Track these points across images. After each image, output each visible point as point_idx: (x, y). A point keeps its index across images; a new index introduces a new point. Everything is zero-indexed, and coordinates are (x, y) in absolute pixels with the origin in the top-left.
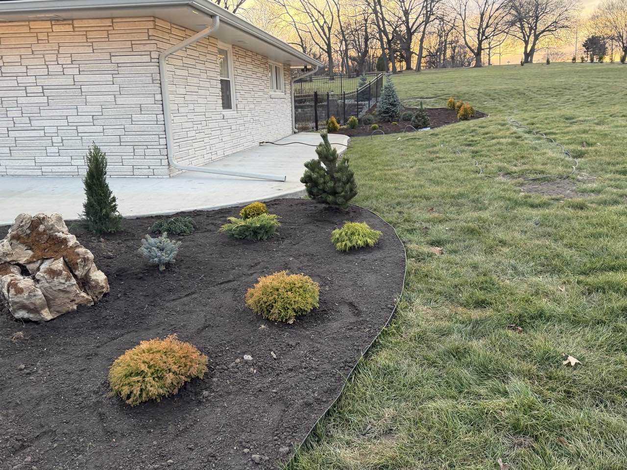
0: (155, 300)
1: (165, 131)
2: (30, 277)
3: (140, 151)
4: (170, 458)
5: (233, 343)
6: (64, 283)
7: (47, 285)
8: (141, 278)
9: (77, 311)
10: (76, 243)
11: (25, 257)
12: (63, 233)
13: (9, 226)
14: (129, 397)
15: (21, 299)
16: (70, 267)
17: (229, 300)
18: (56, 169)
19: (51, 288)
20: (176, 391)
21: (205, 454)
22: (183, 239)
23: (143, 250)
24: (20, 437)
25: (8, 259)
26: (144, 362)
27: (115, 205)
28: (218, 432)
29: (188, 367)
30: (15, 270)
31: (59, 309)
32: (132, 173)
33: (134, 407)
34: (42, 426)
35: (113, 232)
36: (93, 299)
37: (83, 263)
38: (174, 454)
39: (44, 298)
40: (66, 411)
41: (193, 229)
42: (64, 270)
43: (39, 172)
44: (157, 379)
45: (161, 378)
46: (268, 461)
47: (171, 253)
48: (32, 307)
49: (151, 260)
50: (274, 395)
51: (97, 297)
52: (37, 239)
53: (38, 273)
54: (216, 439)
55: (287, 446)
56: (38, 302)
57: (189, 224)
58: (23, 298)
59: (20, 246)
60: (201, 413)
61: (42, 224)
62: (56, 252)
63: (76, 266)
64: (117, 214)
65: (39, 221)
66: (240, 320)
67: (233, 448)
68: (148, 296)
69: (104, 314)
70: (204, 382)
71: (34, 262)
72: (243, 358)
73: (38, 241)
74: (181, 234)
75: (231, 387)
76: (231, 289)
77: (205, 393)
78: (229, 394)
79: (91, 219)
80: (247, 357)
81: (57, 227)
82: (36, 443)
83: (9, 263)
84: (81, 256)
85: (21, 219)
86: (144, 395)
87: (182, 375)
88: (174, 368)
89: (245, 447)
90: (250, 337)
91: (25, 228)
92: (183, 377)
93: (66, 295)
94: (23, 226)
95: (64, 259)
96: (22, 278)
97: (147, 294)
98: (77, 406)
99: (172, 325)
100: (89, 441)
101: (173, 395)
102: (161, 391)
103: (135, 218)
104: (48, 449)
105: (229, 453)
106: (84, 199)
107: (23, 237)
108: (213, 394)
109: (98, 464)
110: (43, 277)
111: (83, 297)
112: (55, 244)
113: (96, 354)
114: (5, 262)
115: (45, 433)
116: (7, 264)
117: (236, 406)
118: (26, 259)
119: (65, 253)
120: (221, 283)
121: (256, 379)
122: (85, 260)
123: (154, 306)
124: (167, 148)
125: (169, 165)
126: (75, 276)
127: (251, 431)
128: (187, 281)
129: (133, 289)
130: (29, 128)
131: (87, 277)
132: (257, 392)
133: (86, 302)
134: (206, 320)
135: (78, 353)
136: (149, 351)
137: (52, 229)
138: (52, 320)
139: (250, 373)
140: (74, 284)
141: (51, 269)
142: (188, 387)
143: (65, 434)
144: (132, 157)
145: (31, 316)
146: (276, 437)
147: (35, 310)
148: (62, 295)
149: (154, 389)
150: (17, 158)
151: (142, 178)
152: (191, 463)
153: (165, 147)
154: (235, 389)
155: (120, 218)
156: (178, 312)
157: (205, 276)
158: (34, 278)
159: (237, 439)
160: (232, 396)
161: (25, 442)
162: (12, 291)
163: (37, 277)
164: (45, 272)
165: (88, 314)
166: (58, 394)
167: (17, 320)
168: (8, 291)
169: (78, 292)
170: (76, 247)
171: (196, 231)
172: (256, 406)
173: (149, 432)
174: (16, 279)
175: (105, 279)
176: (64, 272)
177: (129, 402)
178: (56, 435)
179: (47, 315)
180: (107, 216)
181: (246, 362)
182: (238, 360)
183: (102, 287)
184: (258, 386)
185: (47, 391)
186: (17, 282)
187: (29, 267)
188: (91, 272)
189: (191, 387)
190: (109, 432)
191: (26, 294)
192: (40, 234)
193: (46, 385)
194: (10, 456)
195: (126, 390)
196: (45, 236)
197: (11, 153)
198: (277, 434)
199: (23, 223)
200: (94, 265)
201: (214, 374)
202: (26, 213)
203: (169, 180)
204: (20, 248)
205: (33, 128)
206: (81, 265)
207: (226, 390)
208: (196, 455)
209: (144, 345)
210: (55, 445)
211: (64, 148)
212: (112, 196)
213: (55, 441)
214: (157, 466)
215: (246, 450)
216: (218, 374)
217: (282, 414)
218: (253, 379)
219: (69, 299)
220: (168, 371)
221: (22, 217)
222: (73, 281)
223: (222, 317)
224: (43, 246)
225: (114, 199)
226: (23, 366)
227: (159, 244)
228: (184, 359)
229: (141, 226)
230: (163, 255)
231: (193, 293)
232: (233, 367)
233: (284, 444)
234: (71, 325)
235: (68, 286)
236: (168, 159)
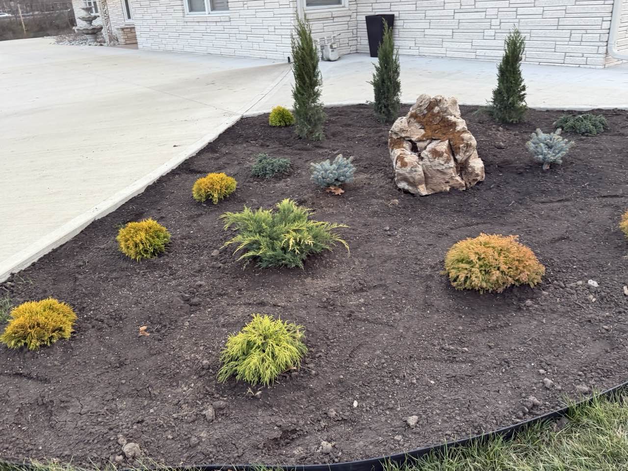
0: (524, 198)
1: (612, 12)
2: (417, 154)
3: (576, 36)
4: (467, 347)
5: (585, 263)
6: (443, 165)
7: (429, 163)
8: (521, 173)
9: (449, 193)
10: (464, 128)
11: (417, 135)
12: (455, 116)
13: (411, 106)
14: (455, 280)
15: (404, 172)
16: (453, 150)
17: (604, 217)
18: (488, 53)
19: (431, 166)
20: (500, 290)
21: (500, 356)
22: (585, 139)
23: (530, 145)
24: (362, 282)
25: (403, 135)
26: (476, 253)
27: (525, 94)
28: (524, 343)
29: (519, 271)
30: (407, 145)
31: (434, 187)
32: (562, 61)
33: (458, 291)
34: (381, 280)
35: (514, 122)
36: (466, 184)
37: (465, 149)
38: (473, 344)
39: (423, 175)
40: (403, 274)
41: (602, 130)
42: (446, 152)
43: (473, 56)
44: (483, 273)
45: (487, 272)
46: (560, 391)
47: (559, 152)
48: (411, 180)
49: (536, 156)
50: (604, 331)
51: (470, 183)
52: (431, 120)
53: (424, 152)
54: (518, 348)
55: (587, 386)
56: (417, 177)
57: (599, 124)
58: (405, 171)
59: (416, 124)
60: (516, 319)
61: (438, 105)
62: (444, 134)
63: (458, 151)
64: (524, 103)
65: (437, 102)
66: (606, 242)
67: (530, 363)
68: (519, 192)
69: (471, 201)
70: (533, 291)
71: (423, 141)
72: (587, 282)
73: (431, 122)
74: (586, 134)
75: (559, 306)
76: (612, 205)
77: (529, 302)
78: (553, 312)
79: (497, 105)
80: (593, 283)
81: (451, 110)
82: (373, 291)
83: (404, 138)
84: (465, 142)
85: (421, 99)
86: (468, 283)
87: (510, 277)
88: (503, 267)
89: (542, 368)
90: (607, 263)
91: (423, 108)
92: (510, 279)
93: (443, 176)
94: (421, 106)
95: (449, 142)
96: (410, 153)
97: (519, 191)
98: (413, 273)
99: (528, 227)
100: (409, 304)
101: (497, 292)
102: (484, 285)
103: (545, 110)
104: (378, 298)
105: (524, 366)
106: (495, 85)
107: (420, 117)
108: (536, 306)
109: (407, 326)
110: (427, 156)
111: (457, 181)
112: (445, 126)
113: (447, 235)
114: (401, 137)
115: (381, 285)
116: (402, 139)
117: (555, 326)
118: (417, 137)
119: (451, 137)
120: (604, 197)
121: (591, 308)
122: (468, 146)
123: (521, 204)
124: (609, 33)
125: (607, 53)
126: (455, 160)
127: (558, 356)
128: (567, 185)
129: (508, 183)
130: (473, 10)
131: (466, 163)
132: (586, 321)
133: (458, 186)
134: (567, 232)
135: (433, 230)
136: (486, 244)
137: (445, 112)
138: (426, 196)
139: (587, 300)
140: (452, 167)
141: (435, 150)
142: (515, 290)
143: (394, 292)
144: (566, 43)
145: (410, 188)
146: (580, 373)
147: (414, 184)
148: (439, 175)
149: (477, 280)
150: (457, 40)
151: (573, 67)
152: (484, 358)
153: (608, 31)
154: (562, 309)
155: (525, 109)
156: (540, 215)
157: (588, 185)
158: (419, 156)
159: (539, 357)
160: (555, 316)
161: (365, 287)
162: (399, 164)
163: (422, 155)
164: (429, 152)
165: (456, 197)
166: (403, 258)
167: (400, 189)
168: (396, 162)
169: (454, 175)
170: (463, 132)
171: (606, 133)
172: (576, 334)
173: (461, 317)
174: (404, 154)
175: (482, 168)
176: (445, 154)
177: (454, 284)
178: (387, 290)
179: (423, 190)
180: (513, 104)
181: (589, 287)
182: (580, 282)
183: (477, 175)
184: (590, 316)
185: (396, 254)
186: (404, 156)
187: (419, 145)
188: (471, 159)
189: (518, 291)
190: (427, 303)
191: (408, 169)
192: (434, 115)
193: (398, 248)
194: (351, 294)
195: (453, 274)
196: (438, 118)
197: (453, 35)
198: (585, 370)
199: (423, 103)
200: (476, 152)
201: (547, 288)
202: (427, 94)
203: (603, 71)
204: (416, 127)
205: (476, 10)
206: (463, 150)
207: (552, 307)
208: (492, 353)
209: (483, 238)
210: (383, 298)
211: (500, 31)
212: (523, 84)
213: (384, 294)
214: (453, 348)
215: (542, 371)
216: (552, 289)
217: (602, 353)
218: (588, 307)
219: (445, 180)
220: (496, 269)
221: (423, 97)
222: (452, 163)
223: (586, 233)
224: (434, 127)
225: (524, 89)
226: (388, 228)
227: (549, 141)
228: (517, 262)
229: (547, 119)
230: (549, 153)
231: (567, 200)
232: (571, 288)
233: (587, 383)
234: (438, 204)
235: (446, 168)
236: (607, 46)
